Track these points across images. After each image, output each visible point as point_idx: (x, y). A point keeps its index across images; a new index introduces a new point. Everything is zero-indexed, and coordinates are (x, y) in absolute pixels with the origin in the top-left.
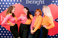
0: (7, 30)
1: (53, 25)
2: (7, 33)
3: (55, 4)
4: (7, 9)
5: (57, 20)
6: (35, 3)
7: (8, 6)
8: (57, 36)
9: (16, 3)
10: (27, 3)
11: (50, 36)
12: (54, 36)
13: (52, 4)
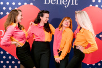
0: (7, 53)
1: (95, 47)
2: (9, 60)
3: (97, 6)
4: (8, 13)
5: (101, 36)
6: (61, 4)
7: (10, 9)
8: (99, 64)
9: (25, 4)
10: (45, 3)
11: (88, 65)
12: (94, 65)
13: (91, 5)
